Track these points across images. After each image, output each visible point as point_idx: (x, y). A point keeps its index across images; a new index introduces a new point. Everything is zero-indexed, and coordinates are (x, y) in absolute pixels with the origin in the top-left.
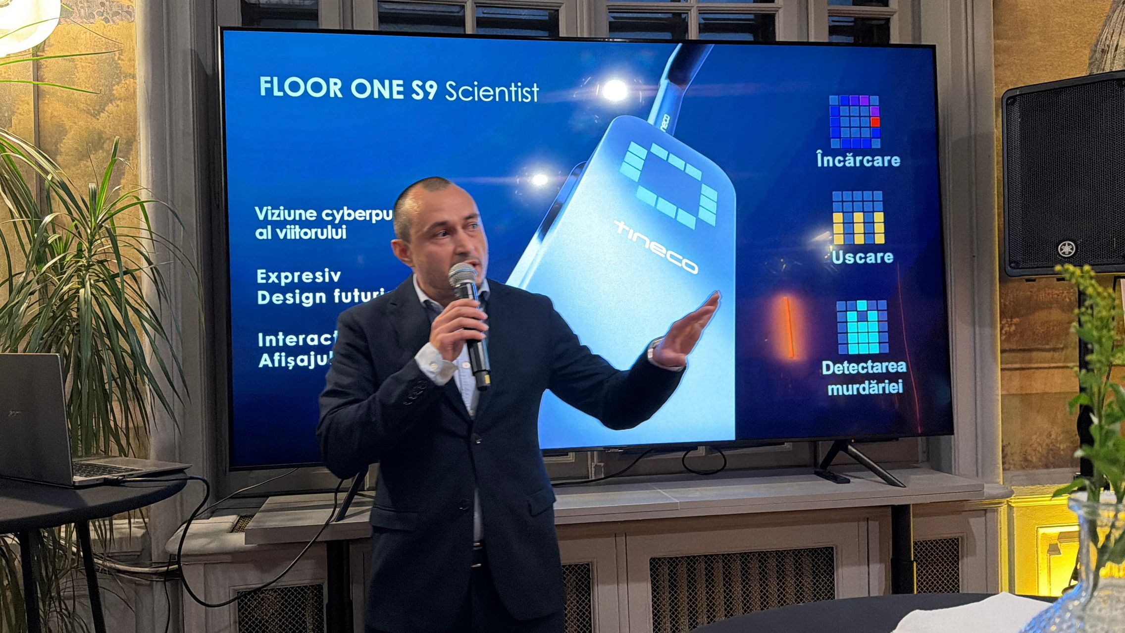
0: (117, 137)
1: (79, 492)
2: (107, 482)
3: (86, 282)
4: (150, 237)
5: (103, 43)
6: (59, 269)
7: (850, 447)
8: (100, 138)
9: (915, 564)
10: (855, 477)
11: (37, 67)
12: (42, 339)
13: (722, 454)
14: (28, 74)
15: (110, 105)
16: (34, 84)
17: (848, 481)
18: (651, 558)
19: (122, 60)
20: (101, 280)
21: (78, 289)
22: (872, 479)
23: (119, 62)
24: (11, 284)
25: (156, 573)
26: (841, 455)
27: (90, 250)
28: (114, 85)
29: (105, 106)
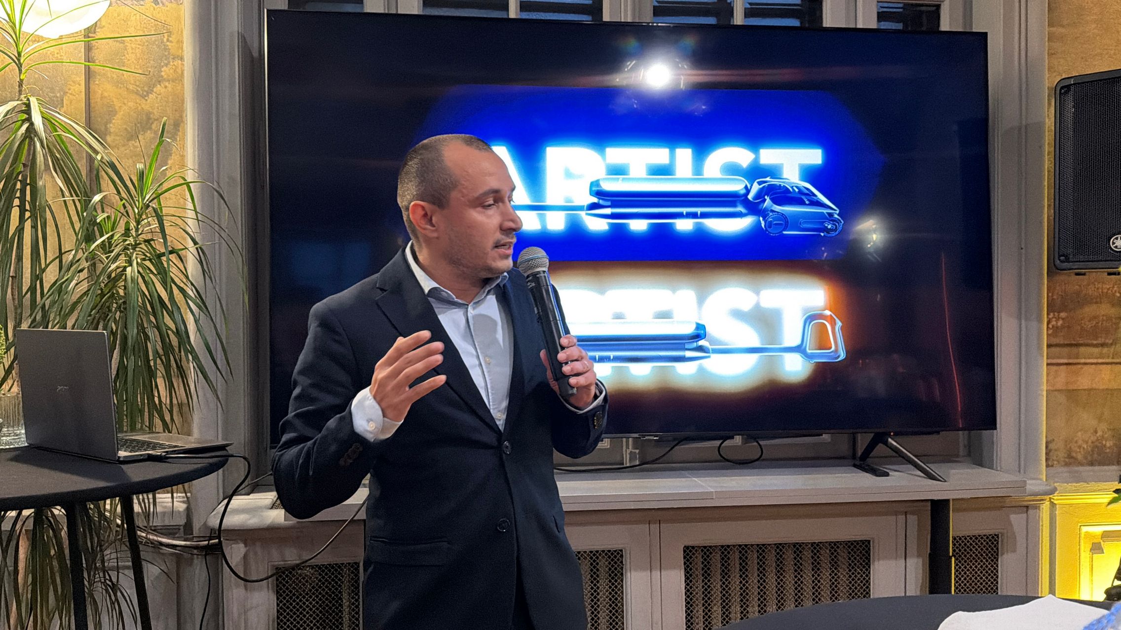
0: (165, 118)
1: (124, 467)
2: (151, 458)
3: (134, 260)
4: (196, 218)
5: (153, 25)
6: (106, 247)
7: (890, 440)
8: (149, 119)
9: (953, 559)
10: (896, 471)
11: (89, 48)
12: (90, 315)
13: (759, 444)
14: (80, 55)
15: (159, 86)
16: (85, 65)
17: (887, 475)
18: (685, 547)
19: (171, 42)
20: (147, 258)
21: (125, 267)
22: (913, 473)
23: (168, 43)
24: (61, 262)
25: (196, 547)
26: (880, 447)
27: (137, 230)
28: (163, 67)
29: (153, 88)
